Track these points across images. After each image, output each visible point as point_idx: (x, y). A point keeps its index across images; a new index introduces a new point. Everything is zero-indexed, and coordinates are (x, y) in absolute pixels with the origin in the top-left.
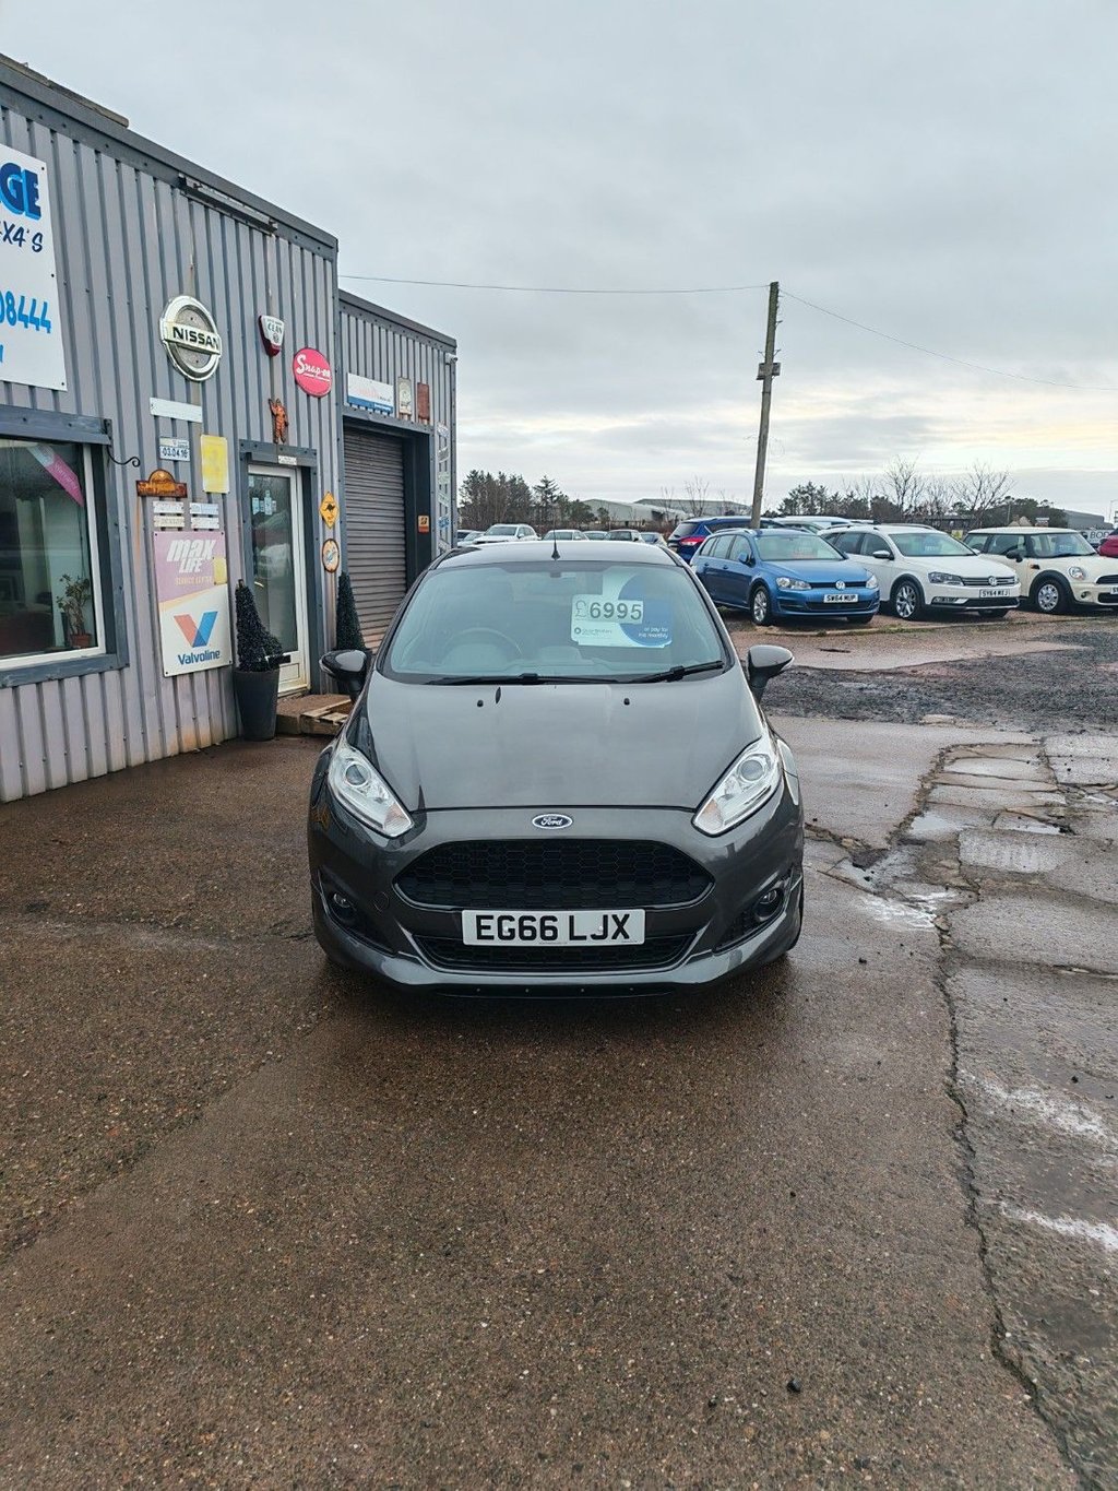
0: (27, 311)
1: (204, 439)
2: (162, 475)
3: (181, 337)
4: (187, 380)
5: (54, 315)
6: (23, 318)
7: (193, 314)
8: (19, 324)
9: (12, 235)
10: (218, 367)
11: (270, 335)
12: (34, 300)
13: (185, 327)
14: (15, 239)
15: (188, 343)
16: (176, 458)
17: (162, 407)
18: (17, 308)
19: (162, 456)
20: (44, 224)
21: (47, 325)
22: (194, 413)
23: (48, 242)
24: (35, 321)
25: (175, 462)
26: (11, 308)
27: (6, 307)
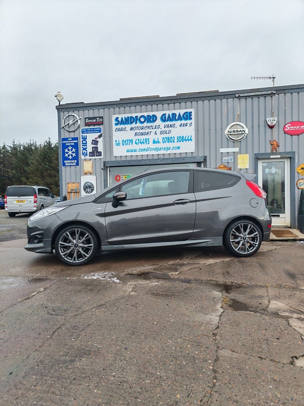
0: (186, 139)
1: (239, 156)
2: (222, 166)
3: (230, 132)
4: (234, 142)
5: (193, 138)
6: (186, 140)
7: (237, 126)
8: (187, 141)
9: (184, 125)
10: (247, 136)
11: (269, 123)
12: (191, 136)
13: (231, 130)
14: (185, 126)
15: (233, 133)
16: (228, 161)
17: (224, 150)
18: (184, 139)
19: (223, 161)
20: (193, 121)
21: (191, 140)
22: (237, 150)
23: (193, 124)
24: (188, 140)
25: (228, 162)
26: (183, 139)
27: (182, 139)
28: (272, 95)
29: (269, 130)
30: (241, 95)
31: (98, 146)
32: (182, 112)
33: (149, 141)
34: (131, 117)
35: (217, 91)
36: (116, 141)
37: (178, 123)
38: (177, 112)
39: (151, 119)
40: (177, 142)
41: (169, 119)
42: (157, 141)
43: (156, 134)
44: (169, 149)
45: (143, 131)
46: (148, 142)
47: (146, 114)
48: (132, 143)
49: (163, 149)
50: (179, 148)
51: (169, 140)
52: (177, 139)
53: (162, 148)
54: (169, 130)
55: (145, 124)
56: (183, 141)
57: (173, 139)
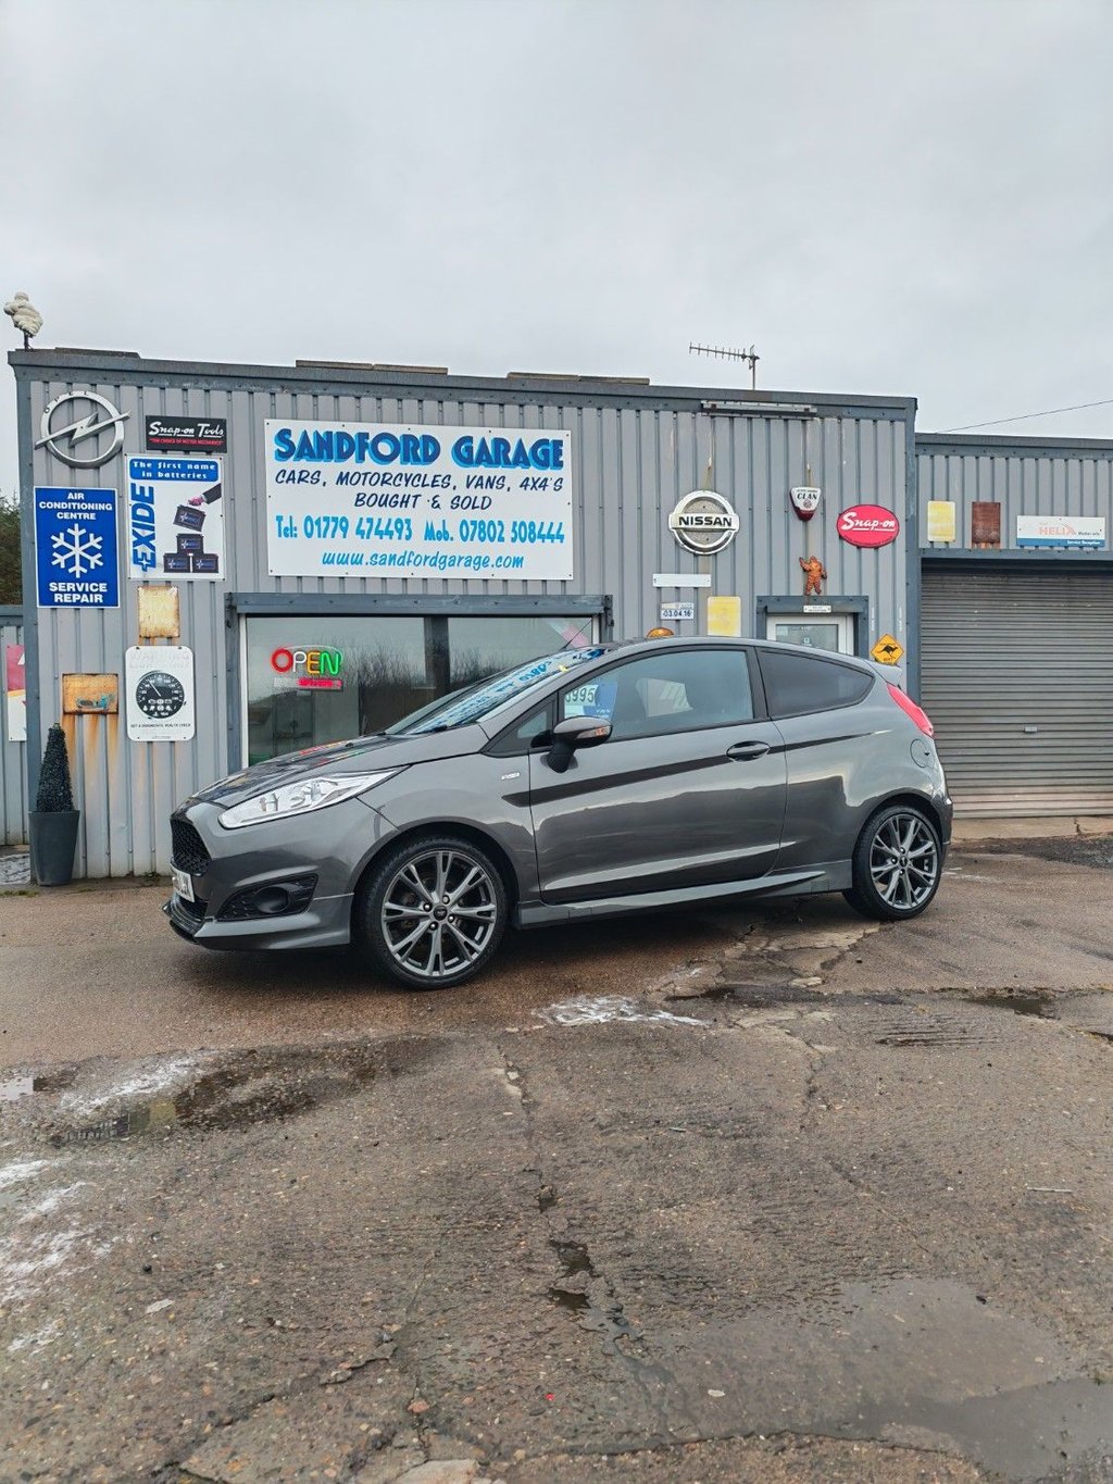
0: (544, 532)
1: (711, 601)
2: (661, 632)
3: (687, 523)
4: (695, 555)
5: (567, 532)
6: (543, 538)
7: (706, 503)
8: (548, 541)
9: (537, 485)
10: (734, 540)
11: (800, 504)
12: (561, 524)
13: (690, 515)
14: (540, 486)
15: (694, 526)
16: (678, 617)
17: (664, 580)
18: (537, 532)
19: (663, 617)
20: (566, 472)
21: (561, 538)
22: (704, 581)
23: (567, 484)
24: (552, 537)
25: (678, 621)
26: (532, 531)
27: (528, 532)
28: (805, 416)
29: (797, 525)
30: (720, 405)
31: (203, 532)
32: (530, 437)
33: (409, 528)
34: (343, 436)
35: (645, 382)
36: (279, 519)
37: (515, 475)
38: (512, 436)
39: (420, 450)
40: (513, 540)
41: (484, 457)
42: (439, 532)
43: (438, 506)
44: (482, 562)
45: (389, 490)
46: (405, 532)
47: (398, 431)
48: (345, 530)
49: (463, 561)
50: (518, 562)
51: (485, 531)
52: (514, 530)
53: (461, 559)
54: (484, 498)
55: (396, 467)
56: (532, 541)
57: (499, 528)
